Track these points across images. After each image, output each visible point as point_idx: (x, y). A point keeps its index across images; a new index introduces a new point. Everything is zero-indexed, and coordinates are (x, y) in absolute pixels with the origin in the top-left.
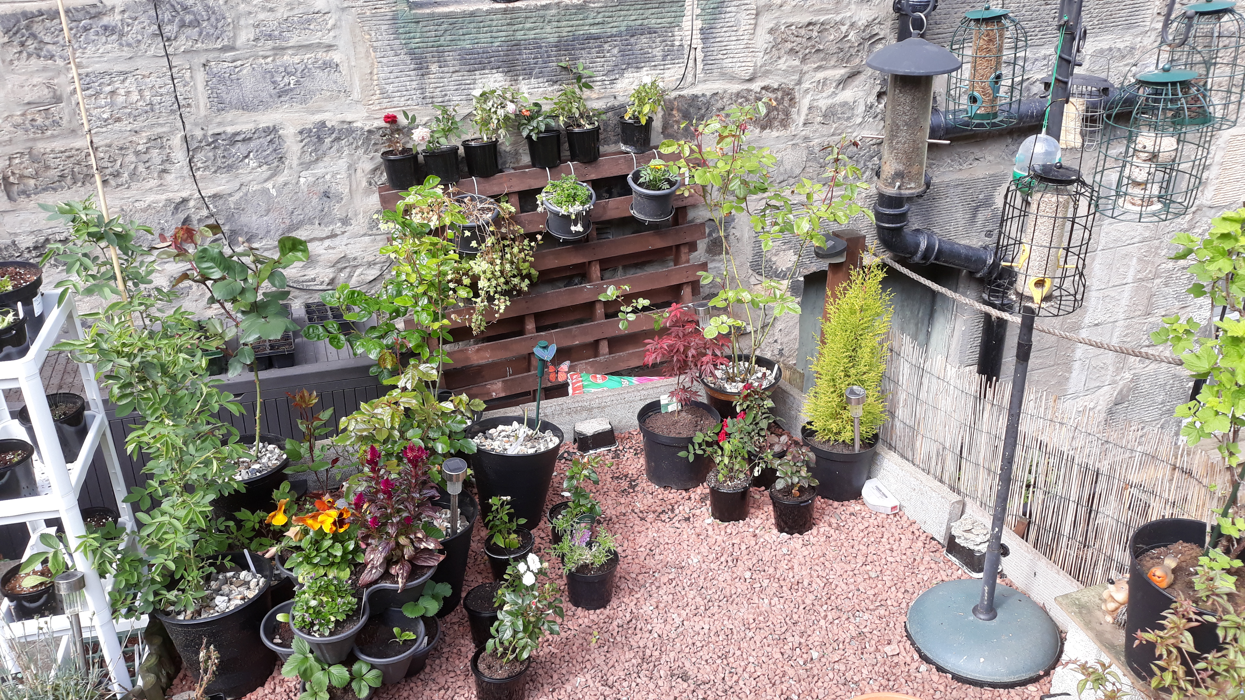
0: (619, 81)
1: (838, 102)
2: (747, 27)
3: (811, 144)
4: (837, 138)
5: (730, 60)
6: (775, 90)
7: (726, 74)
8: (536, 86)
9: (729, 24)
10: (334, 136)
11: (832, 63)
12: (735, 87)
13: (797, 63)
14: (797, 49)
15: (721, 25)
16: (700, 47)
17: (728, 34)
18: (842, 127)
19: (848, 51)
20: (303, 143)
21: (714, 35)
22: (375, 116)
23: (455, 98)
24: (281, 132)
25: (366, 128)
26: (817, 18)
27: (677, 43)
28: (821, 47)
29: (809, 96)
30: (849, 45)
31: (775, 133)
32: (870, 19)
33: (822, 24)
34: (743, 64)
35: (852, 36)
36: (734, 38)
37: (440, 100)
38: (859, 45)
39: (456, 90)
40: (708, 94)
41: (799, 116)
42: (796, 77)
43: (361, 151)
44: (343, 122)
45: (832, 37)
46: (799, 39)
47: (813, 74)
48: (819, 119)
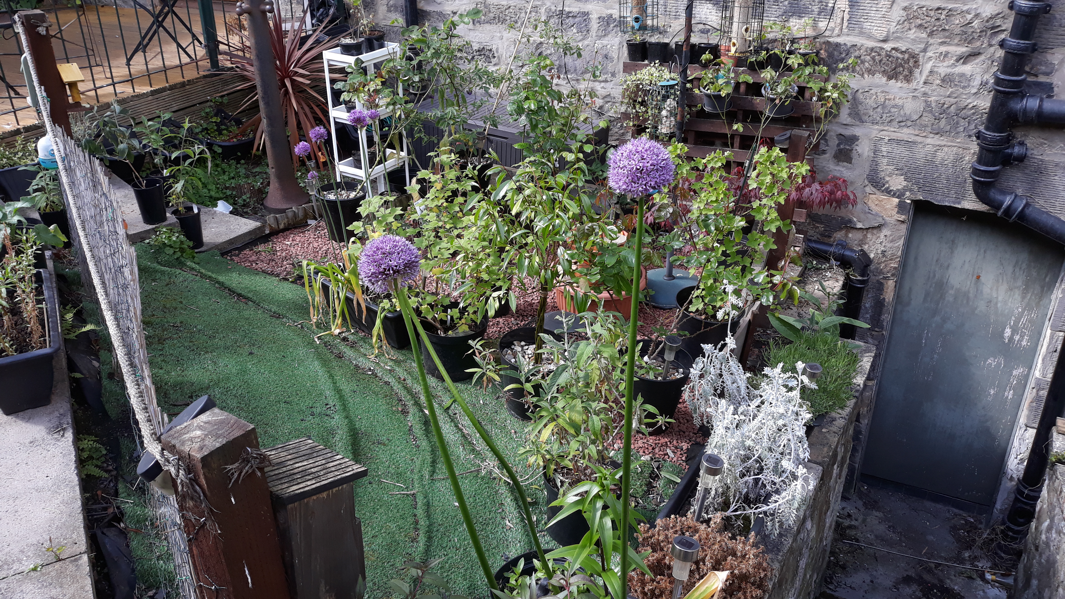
1: (957, 72)
2: (886, 3)
3: (930, 99)
4: (953, 100)
5: (870, 24)
6: (902, 52)
7: (865, 33)
10: (615, 23)
11: (956, 41)
12: (871, 44)
13: (924, 35)
14: (926, 25)
16: (847, 10)
17: (870, 5)
18: (959, 93)
19: (971, 35)
20: (600, 25)
24: (590, 16)
26: (946, 5)
27: (830, 5)
28: (947, 27)
29: (931, 63)
30: (972, 30)
31: (899, 84)
32: (993, 14)
33: (950, 10)
34: (880, 29)
35: (976, 24)
36: (875, 9)
38: (981, 32)
40: (849, 44)
41: (920, 76)
42: (922, 46)
45: (957, 22)
46: (929, 19)
47: (938, 47)
48: (938, 82)
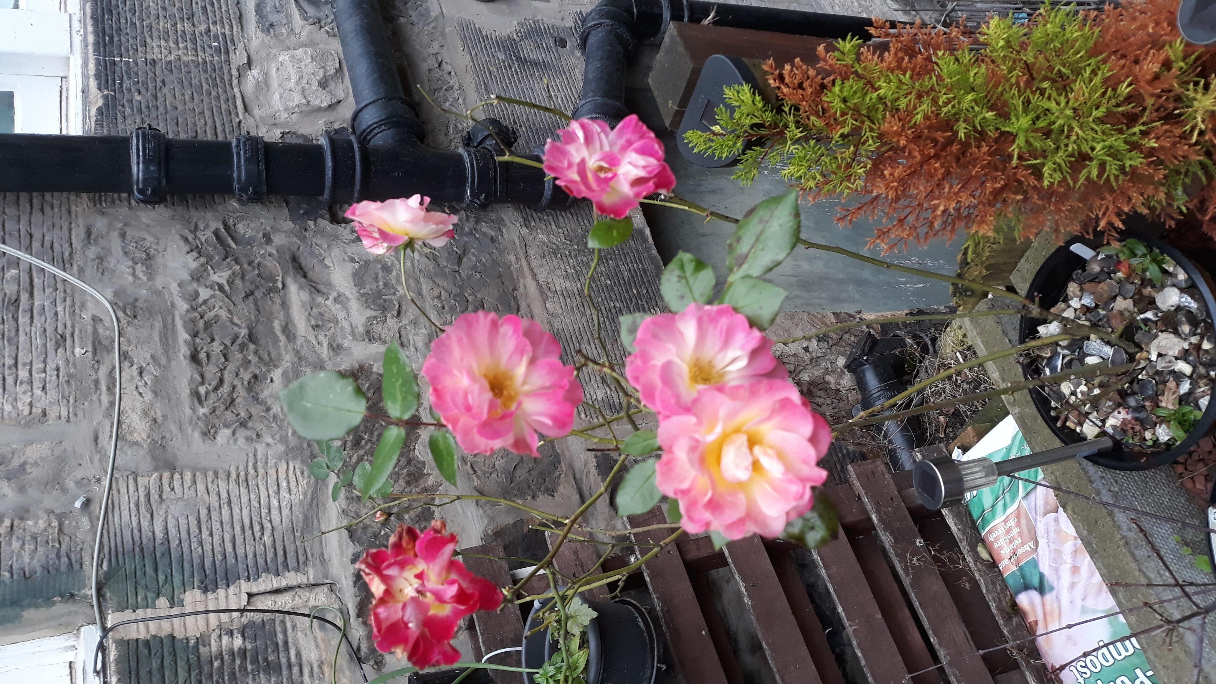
1: (354, 290)
2: (201, 487)
5: (275, 513)
7: (306, 519)
9: (194, 529)
11: (276, 308)
12: (333, 494)
13: (277, 374)
14: (246, 376)
15: (194, 545)
16: (245, 586)
17: (216, 526)
19: (252, 282)
21: (219, 557)
26: (182, 346)
27: (238, 642)
28: (244, 332)
29: (346, 344)
30: (238, 281)
32: (187, 248)
33: (195, 335)
34: (284, 484)
35: (220, 277)
36: (225, 510)
38: (237, 263)
40: (351, 549)
45: (223, 313)
46: (228, 377)
47: (300, 341)
48: (391, 322)
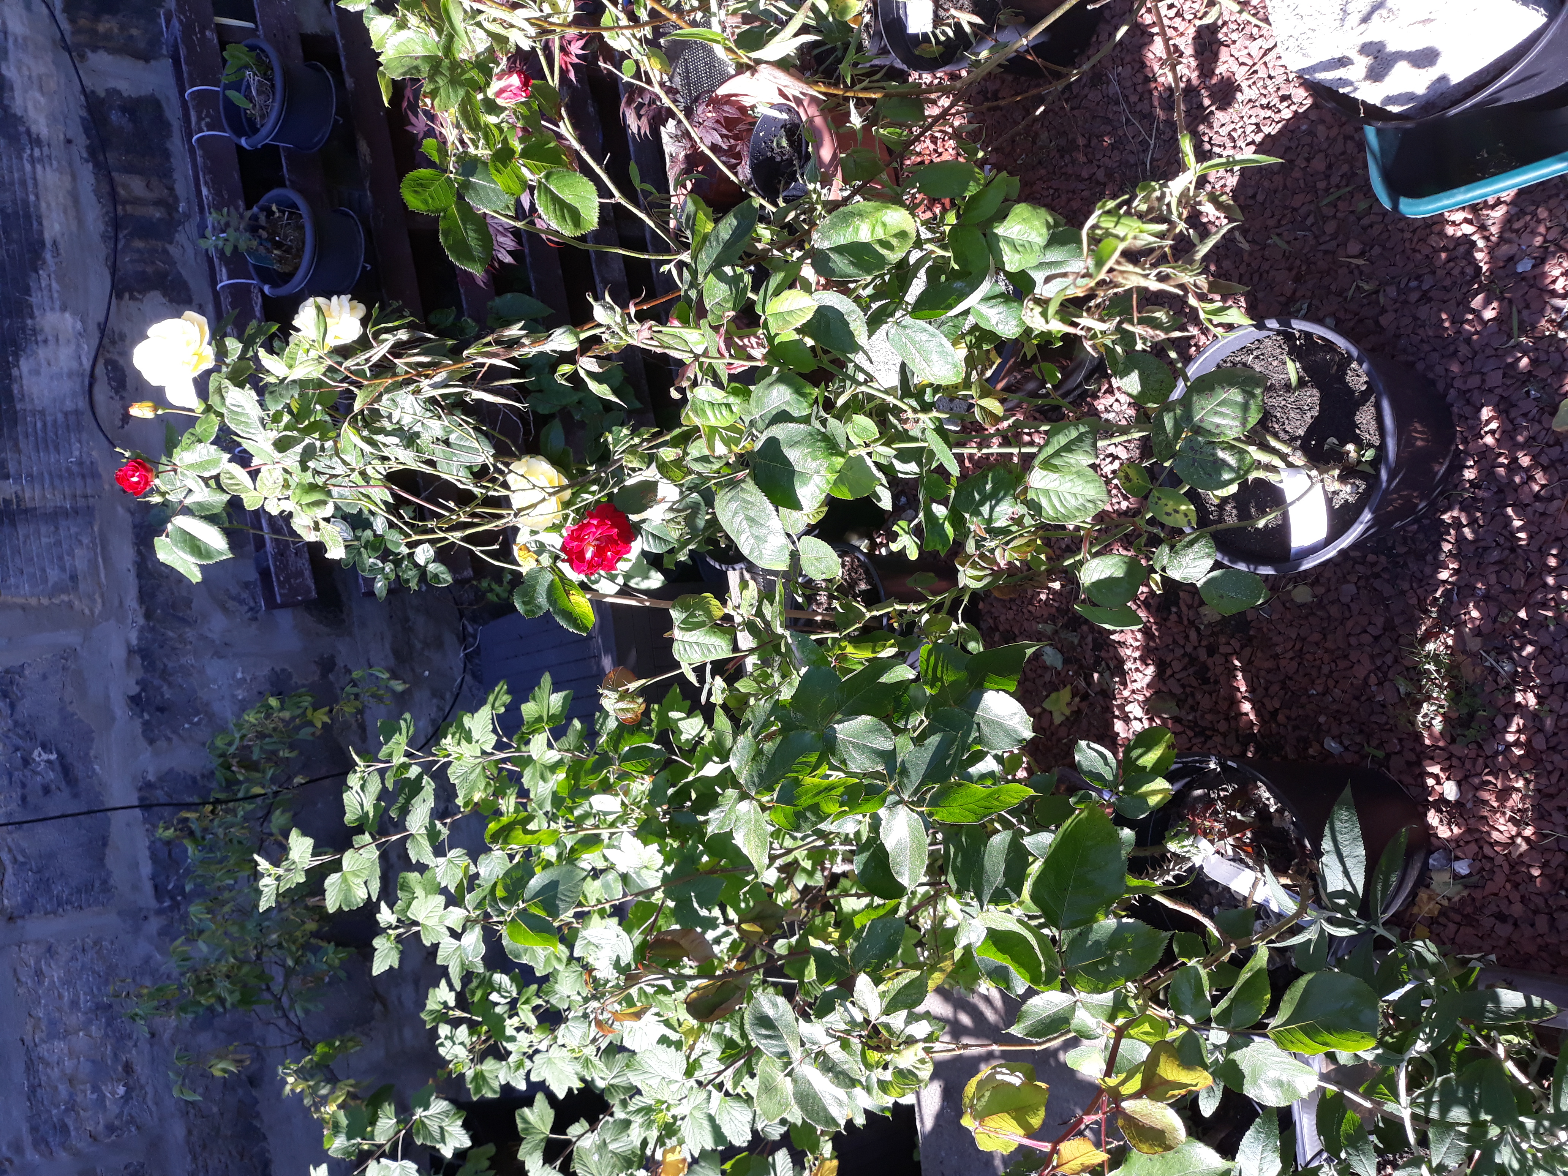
0: (34, 129)
8: (45, 292)
10: (157, 682)
20: (175, 738)
22: (116, 603)
23: (77, 453)
24: (151, 777)
25: (141, 621)
37: (79, 481)
39: (57, 450)
43: (190, 634)
44: (129, 664)
